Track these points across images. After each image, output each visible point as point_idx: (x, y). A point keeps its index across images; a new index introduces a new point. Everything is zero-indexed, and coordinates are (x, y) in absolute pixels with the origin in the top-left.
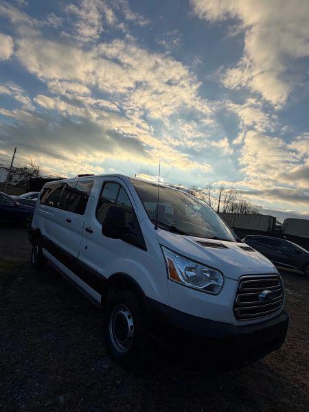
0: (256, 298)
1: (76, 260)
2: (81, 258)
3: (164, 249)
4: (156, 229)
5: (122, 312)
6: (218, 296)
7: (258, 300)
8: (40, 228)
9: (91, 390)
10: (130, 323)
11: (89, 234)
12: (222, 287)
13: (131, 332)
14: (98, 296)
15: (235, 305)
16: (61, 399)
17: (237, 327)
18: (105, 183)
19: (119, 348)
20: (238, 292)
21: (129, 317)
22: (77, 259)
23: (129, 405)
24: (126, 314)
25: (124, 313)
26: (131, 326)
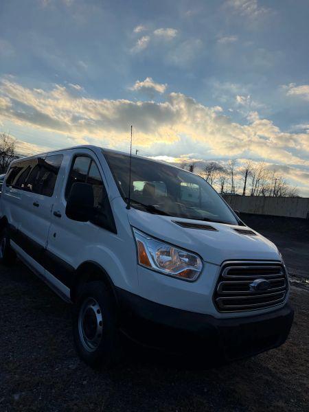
0: (246, 287)
1: (44, 250)
2: (50, 248)
3: (135, 230)
4: (128, 208)
5: (92, 307)
6: (195, 283)
7: (248, 289)
8: (7, 217)
9: (51, 389)
10: (99, 318)
11: (57, 218)
12: (201, 273)
13: (100, 328)
14: (66, 290)
15: (216, 294)
16: (16, 397)
17: (219, 319)
18: (75, 157)
19: (88, 347)
20: (221, 278)
21: (98, 312)
22: (46, 250)
23: (92, 405)
24: (95, 308)
25: (93, 307)
26: (100, 322)
